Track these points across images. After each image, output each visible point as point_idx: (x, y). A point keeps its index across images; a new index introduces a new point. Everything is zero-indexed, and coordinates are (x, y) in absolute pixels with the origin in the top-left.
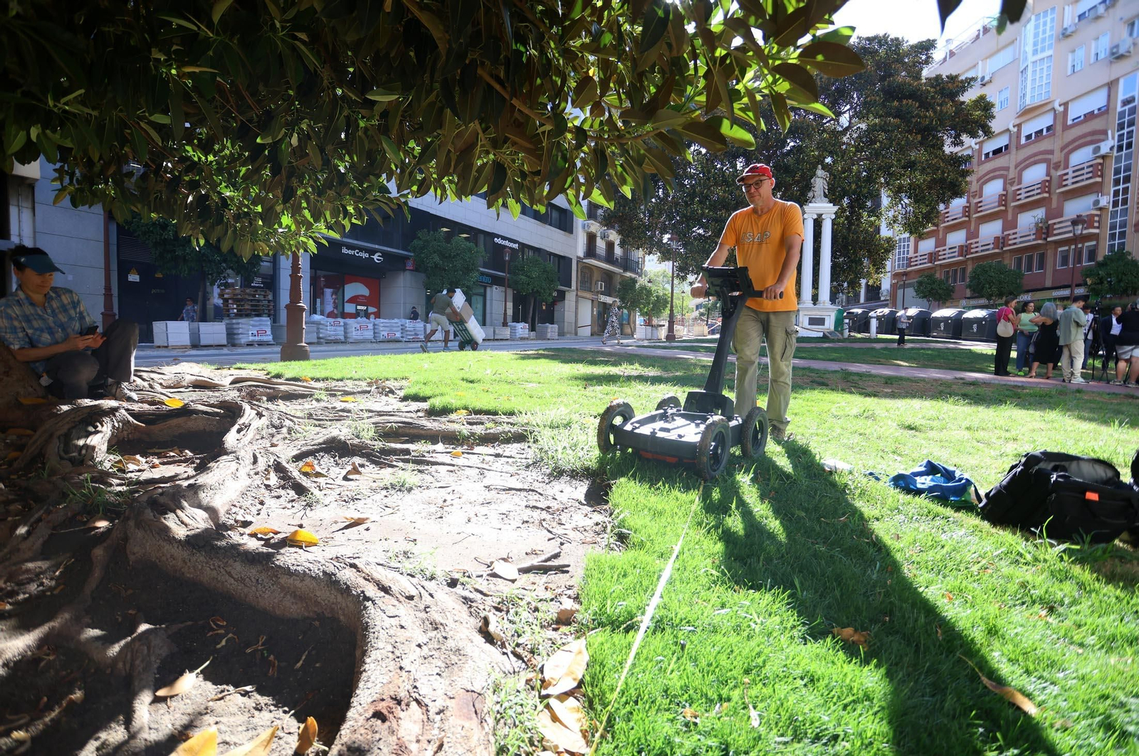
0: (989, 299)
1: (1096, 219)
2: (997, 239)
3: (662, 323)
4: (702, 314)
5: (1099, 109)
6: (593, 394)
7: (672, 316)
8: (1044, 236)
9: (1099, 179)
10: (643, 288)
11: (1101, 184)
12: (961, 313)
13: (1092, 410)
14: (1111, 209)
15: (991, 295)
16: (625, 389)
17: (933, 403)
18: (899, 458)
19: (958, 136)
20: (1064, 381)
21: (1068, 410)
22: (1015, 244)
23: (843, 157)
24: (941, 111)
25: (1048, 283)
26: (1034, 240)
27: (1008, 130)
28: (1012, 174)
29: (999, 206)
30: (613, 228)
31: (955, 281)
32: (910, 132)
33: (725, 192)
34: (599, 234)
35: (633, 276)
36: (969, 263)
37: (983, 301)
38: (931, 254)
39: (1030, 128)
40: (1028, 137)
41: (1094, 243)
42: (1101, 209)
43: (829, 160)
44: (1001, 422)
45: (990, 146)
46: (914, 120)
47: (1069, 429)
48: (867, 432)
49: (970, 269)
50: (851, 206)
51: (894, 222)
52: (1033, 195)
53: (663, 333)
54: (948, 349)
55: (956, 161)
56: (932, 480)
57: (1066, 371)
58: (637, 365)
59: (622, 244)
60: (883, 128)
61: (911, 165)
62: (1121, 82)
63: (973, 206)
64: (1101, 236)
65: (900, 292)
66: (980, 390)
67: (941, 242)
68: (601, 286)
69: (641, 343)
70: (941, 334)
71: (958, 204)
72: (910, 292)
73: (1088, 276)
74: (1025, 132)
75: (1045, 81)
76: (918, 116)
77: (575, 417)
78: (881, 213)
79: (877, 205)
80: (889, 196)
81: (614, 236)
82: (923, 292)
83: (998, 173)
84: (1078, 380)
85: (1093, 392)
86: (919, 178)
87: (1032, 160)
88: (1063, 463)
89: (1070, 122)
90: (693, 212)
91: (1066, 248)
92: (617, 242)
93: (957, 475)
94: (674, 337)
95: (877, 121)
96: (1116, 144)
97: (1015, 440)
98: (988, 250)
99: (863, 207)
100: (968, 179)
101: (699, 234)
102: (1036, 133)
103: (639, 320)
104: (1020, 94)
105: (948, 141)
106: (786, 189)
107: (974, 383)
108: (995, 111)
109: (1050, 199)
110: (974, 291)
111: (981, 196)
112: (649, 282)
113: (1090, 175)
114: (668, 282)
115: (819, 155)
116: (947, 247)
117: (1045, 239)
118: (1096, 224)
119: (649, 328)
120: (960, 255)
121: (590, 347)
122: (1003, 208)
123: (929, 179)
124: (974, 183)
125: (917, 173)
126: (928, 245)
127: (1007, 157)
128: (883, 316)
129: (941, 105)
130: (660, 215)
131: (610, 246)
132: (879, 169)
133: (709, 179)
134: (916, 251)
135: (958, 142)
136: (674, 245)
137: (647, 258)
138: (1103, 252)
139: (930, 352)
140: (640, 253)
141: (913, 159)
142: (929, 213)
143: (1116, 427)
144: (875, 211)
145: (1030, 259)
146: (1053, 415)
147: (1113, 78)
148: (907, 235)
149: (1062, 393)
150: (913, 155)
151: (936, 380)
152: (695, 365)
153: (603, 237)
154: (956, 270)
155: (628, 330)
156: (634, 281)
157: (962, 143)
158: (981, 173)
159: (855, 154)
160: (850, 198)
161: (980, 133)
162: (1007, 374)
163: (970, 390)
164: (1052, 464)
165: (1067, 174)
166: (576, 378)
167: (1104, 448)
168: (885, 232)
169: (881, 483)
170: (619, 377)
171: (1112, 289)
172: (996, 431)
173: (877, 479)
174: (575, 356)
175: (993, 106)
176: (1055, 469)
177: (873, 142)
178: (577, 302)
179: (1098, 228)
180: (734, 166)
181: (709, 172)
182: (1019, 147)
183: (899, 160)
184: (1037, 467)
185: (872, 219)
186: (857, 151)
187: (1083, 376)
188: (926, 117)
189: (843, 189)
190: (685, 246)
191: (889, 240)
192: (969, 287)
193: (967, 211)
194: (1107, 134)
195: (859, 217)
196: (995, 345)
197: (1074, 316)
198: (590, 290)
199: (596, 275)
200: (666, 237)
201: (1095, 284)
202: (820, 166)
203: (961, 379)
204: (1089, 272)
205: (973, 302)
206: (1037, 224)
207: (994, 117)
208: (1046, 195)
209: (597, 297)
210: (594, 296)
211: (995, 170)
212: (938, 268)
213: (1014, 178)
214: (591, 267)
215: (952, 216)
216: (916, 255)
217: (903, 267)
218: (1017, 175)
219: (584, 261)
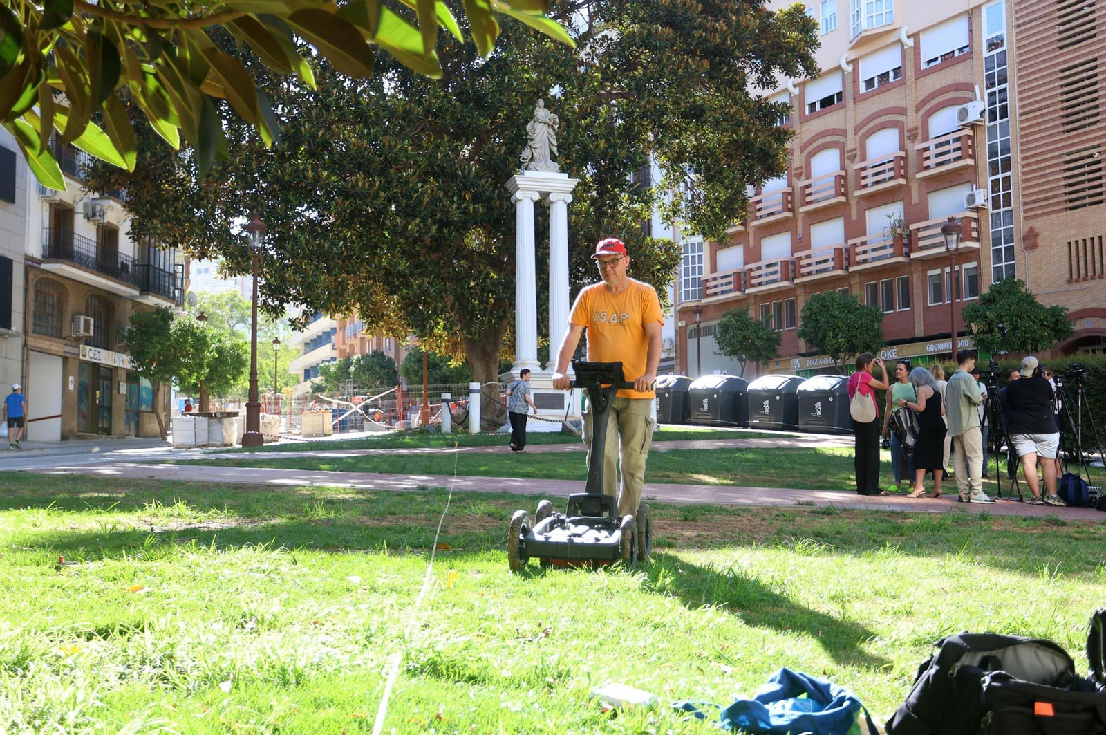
0: (835, 357)
1: (974, 225)
2: (838, 251)
3: (231, 408)
4: (318, 389)
5: (961, 50)
6: (80, 582)
7: (253, 393)
8: (905, 250)
9: (970, 162)
10: (187, 331)
11: (974, 168)
12: (794, 383)
13: (1009, 549)
14: (991, 210)
15: (838, 350)
16: (160, 565)
17: (771, 553)
18: (729, 669)
19: (766, 70)
20: (960, 500)
21: (977, 552)
22: (865, 261)
23: (581, 89)
24: (738, 22)
25: (919, 331)
26: (893, 255)
27: (839, 68)
28: (851, 142)
29: (837, 195)
30: (114, 195)
31: (780, 326)
32: (692, 54)
33: (361, 137)
34: (79, 208)
35: (164, 303)
36: (800, 292)
37: (826, 361)
38: (738, 274)
39: (871, 68)
40: (870, 83)
41: (974, 264)
42: (977, 209)
43: (556, 91)
44: (883, 583)
45: (817, 92)
46: (696, 34)
47: (984, 586)
48: (668, 619)
49: (801, 304)
50: (599, 180)
51: (675, 213)
52: (884, 181)
53: (235, 431)
54: (779, 448)
55: (768, 113)
56: (795, 708)
57: (962, 483)
58: (181, 507)
59: (137, 233)
60: (647, 42)
61: (696, 114)
62: (984, 9)
63: (797, 191)
64: (983, 255)
65: (692, 343)
66: (842, 523)
67: (753, 255)
68: (86, 325)
69: (185, 455)
70: (766, 422)
71: (774, 187)
72: (709, 343)
73: (972, 318)
74: (864, 75)
76: (701, 26)
77: (37, 644)
78: (651, 197)
79: (645, 180)
80: (662, 166)
81: (117, 214)
82: (730, 344)
83: (829, 139)
84: (980, 497)
85: (1004, 518)
86: (713, 138)
87: (877, 121)
88: (994, 653)
89: (924, 66)
90: (296, 172)
91: (938, 271)
92: (125, 227)
93: (834, 691)
94: (260, 439)
95: (635, 28)
96: (987, 108)
97: (909, 613)
98: (826, 270)
99: (619, 182)
100: (787, 145)
101: (309, 220)
102: (879, 76)
103: (177, 401)
104: (852, 12)
105: (752, 77)
106: (480, 140)
107: (828, 511)
108: (820, 33)
109: (907, 187)
110: (810, 342)
111: (808, 177)
112: (201, 318)
113: (958, 154)
114: (242, 320)
115: (539, 82)
116: (763, 263)
117: (908, 255)
118: (974, 234)
119: (203, 421)
120: (785, 277)
121: (61, 468)
122: (843, 199)
123: (726, 140)
124: (797, 152)
125: (707, 129)
126: (732, 259)
127: (842, 112)
128: (667, 389)
129: (737, 13)
130: (223, 176)
131: (108, 235)
132: (644, 116)
133: (328, 108)
134: (714, 269)
135: (766, 82)
136: (256, 241)
137: (195, 265)
138: (988, 281)
139: (751, 456)
140: (180, 254)
141: (699, 102)
142: (731, 201)
143: (1046, 577)
144: (641, 192)
145: (889, 287)
146: (956, 563)
147: (973, 5)
148: (698, 238)
149: (961, 522)
150: (700, 95)
151: (767, 509)
152: (311, 500)
153: (91, 215)
154: (780, 305)
155: (152, 426)
156: (166, 316)
157: (771, 83)
158: (806, 137)
159: (602, 85)
160: (597, 165)
161: (800, 68)
162: (877, 492)
163: (824, 524)
164: (979, 656)
165: (927, 149)
166: (34, 546)
167: (1038, 617)
168: (660, 233)
169: (708, 723)
170: (141, 536)
171: (1005, 343)
172: (879, 600)
173: (700, 716)
174: (26, 493)
175: (815, 25)
176: (985, 664)
177: (631, 65)
178: (25, 361)
179: (977, 240)
180: (379, 88)
181: (328, 93)
182: (858, 98)
183: (675, 103)
184: (958, 665)
185: (637, 206)
186: (605, 79)
187: (987, 489)
188: (716, 30)
189: (584, 147)
190: (279, 244)
191: (668, 247)
192: (803, 334)
193: (789, 200)
194: (973, 91)
195: (615, 201)
196: (852, 439)
197: (963, 387)
198: (58, 335)
199: (74, 302)
200: (237, 224)
201: (983, 332)
202: (541, 102)
203: (809, 504)
204: (973, 314)
205: (812, 363)
206: (893, 229)
207: (818, 45)
208: (902, 181)
209: (75, 351)
210: (68, 349)
211: (825, 133)
212: (751, 301)
213: (855, 149)
214: (60, 280)
215: (766, 208)
216: (714, 275)
217: (694, 297)
218: (858, 145)
219: (43, 266)
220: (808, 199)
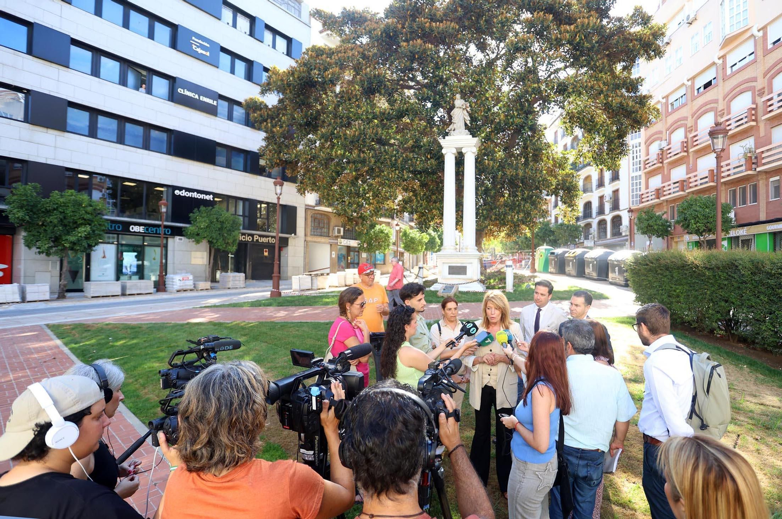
2: (712, 171)
8: (753, 166)
15: (698, 231)
22: (729, 175)
25: (763, 218)
26: (746, 170)
28: (721, 106)
38: (658, 190)
39: (734, 57)
40: (733, 67)
45: (702, 80)
52: (742, 125)
63: (690, 140)
67: (666, 178)
68: (339, 231)
71: (677, 139)
74: (730, 63)
75: (742, 9)
83: (709, 107)
87: (738, 89)
89: (770, 47)
91: (777, 178)
98: (706, 183)
102: (739, 61)
104: (721, 26)
109: (757, 127)
111: (696, 131)
116: (671, 183)
117: (755, 169)
120: (682, 189)
124: (690, 118)
126: (656, 182)
127: (716, 89)
134: (647, 187)
145: (744, 191)
158: (695, 107)
165: (771, 99)
178: (306, 247)
182: (725, 78)
193: (685, 145)
199: (335, 221)
202: (459, 96)
206: (746, 154)
208: (754, 123)
209: (336, 241)
210: (332, 241)
211: (706, 104)
212: (665, 204)
213: (724, 109)
214: (326, 213)
215: (673, 151)
216: (647, 191)
217: (637, 204)
218: (725, 107)
219: (316, 208)
220: (695, 143)
